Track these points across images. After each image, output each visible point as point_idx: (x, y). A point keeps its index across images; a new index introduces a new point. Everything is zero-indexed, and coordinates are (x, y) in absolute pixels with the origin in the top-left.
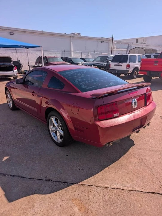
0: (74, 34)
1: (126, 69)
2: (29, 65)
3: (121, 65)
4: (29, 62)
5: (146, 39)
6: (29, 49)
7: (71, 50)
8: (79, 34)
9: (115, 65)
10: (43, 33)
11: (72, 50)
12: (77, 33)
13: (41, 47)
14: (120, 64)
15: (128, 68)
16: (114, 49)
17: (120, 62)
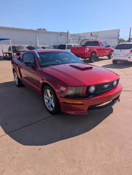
0: (40, 29)
2: (3, 52)
4: (3, 50)
5: (97, 33)
6: (2, 41)
7: (36, 41)
10: (14, 29)
11: (38, 41)
12: (43, 29)
13: (9, 39)
16: (71, 40)
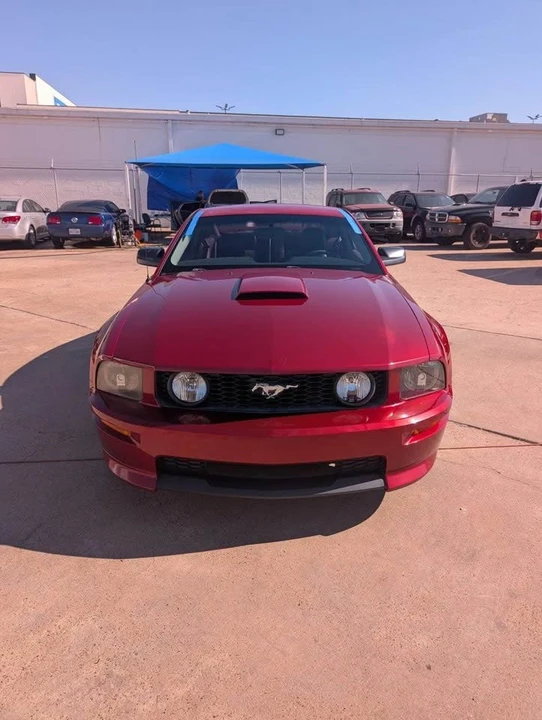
0: (483, 117)
1: (528, 227)
3: (518, 215)
8: (502, 117)
9: (503, 214)
10: (365, 124)
12: (495, 115)
13: (323, 165)
14: (516, 210)
15: (534, 222)
17: (513, 205)
